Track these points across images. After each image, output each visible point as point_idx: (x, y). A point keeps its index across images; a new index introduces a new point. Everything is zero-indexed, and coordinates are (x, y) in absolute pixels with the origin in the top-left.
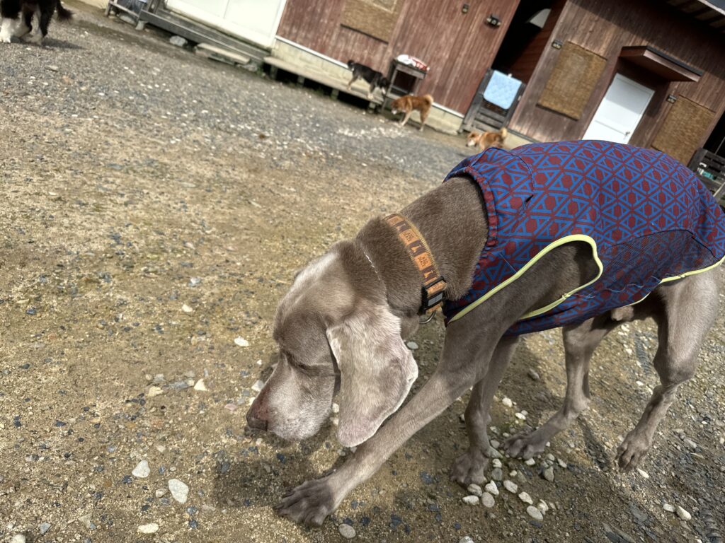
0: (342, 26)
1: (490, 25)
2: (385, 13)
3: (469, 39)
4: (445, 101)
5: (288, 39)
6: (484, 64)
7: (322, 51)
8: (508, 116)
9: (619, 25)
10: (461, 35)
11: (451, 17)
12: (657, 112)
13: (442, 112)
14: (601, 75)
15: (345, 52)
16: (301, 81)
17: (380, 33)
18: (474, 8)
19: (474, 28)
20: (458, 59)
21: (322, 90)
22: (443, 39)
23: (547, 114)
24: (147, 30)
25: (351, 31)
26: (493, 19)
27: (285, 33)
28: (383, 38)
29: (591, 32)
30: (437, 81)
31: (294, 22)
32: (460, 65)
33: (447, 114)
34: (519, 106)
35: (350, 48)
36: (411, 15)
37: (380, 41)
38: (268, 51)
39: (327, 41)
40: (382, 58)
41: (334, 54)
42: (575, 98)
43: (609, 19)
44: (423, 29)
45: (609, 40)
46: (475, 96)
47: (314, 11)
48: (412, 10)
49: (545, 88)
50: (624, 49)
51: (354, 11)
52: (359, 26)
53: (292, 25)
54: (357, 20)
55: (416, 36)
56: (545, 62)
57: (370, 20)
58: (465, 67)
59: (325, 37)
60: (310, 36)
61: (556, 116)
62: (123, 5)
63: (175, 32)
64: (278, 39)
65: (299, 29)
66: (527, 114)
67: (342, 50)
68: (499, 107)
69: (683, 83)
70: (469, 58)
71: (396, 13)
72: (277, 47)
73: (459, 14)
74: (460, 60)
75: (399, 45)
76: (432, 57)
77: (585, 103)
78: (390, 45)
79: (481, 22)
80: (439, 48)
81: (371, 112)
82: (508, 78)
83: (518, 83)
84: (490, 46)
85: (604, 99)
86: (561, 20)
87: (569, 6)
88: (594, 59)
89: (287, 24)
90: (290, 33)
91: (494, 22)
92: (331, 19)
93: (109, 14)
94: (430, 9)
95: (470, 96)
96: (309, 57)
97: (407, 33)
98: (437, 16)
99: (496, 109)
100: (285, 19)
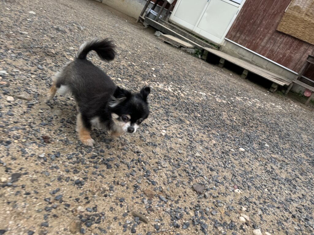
5: (233, 40)
15: (272, 50)
16: (222, 62)
17: (308, 37)
24: (148, 28)
27: (231, 36)
28: (310, 41)
31: (239, 29)
35: (276, 48)
38: (218, 47)
39: (260, 42)
41: (263, 52)
47: (255, 22)
53: (238, 31)
57: (301, 27)
59: (258, 40)
60: (248, 39)
64: (226, 40)
65: (241, 34)
67: (269, 49)
72: (224, 45)
89: (234, 31)
92: (266, 28)
100: (234, 27)
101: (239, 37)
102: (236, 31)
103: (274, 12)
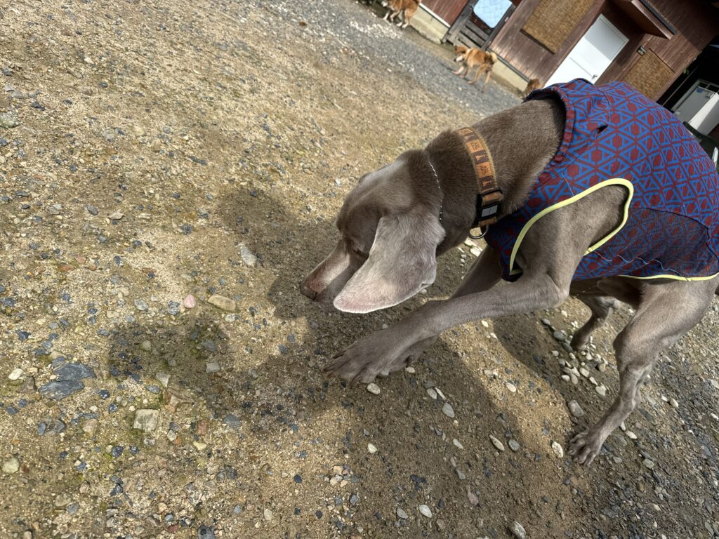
4: (435, 5)
8: (492, 35)
12: (625, 62)
13: (430, 17)
14: (586, 12)
23: (528, 42)
33: (434, 20)
34: (504, 28)
42: (557, 31)
46: (464, 7)
49: (533, 13)
61: (536, 45)
66: (510, 37)
68: (485, 24)
69: (655, 37)
77: (565, 37)
83: (509, 3)
85: (583, 37)
95: (460, 6)
99: (483, 26)
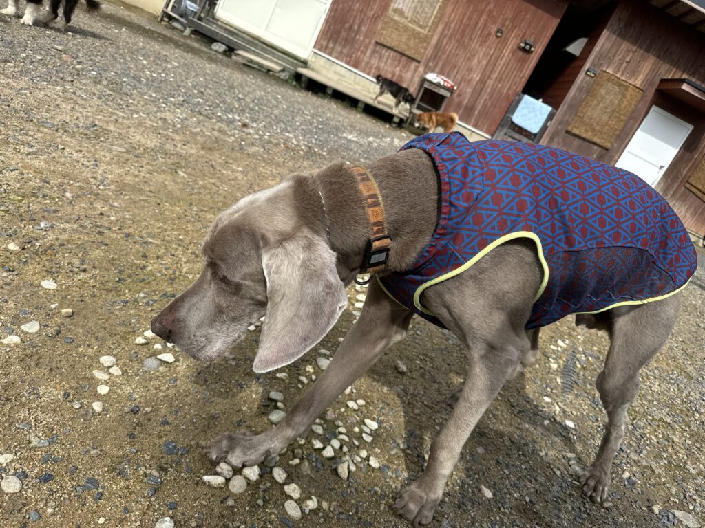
0: (377, 43)
1: (524, 50)
2: (419, 33)
3: (502, 62)
4: (473, 121)
5: (324, 52)
6: (514, 88)
7: (356, 66)
8: (536, 140)
9: (658, 57)
10: (493, 58)
11: (484, 40)
12: (695, 148)
14: (636, 106)
15: (378, 68)
16: (330, 92)
17: (413, 51)
18: (508, 33)
19: (507, 52)
20: (489, 81)
21: (349, 101)
22: (475, 61)
23: (577, 142)
24: (193, 36)
25: (386, 49)
26: (526, 44)
27: (322, 47)
28: (416, 57)
29: (627, 62)
30: (466, 101)
31: (331, 36)
32: (490, 87)
33: (474, 134)
34: (547, 131)
35: (382, 65)
36: (445, 37)
37: (413, 59)
38: (305, 63)
39: (362, 56)
40: (413, 77)
41: (367, 70)
42: (607, 127)
43: (647, 50)
44: (456, 50)
45: (647, 72)
46: (503, 119)
47: (351, 27)
48: (446, 32)
49: (576, 115)
50: (662, 81)
51: (390, 29)
52: (393, 44)
53: (330, 39)
54: (391, 38)
55: (448, 56)
56: (578, 89)
57: (404, 38)
58: (495, 90)
59: (359, 53)
60: (345, 51)
61: (586, 144)
62: (175, 13)
63: (218, 38)
64: (314, 52)
65: (335, 44)
66: (556, 140)
67: (375, 66)
68: (527, 131)
70: (500, 81)
71: (430, 33)
72: (313, 60)
73: (493, 38)
74: (490, 83)
75: (431, 64)
76: (462, 78)
77: (618, 132)
78: (422, 63)
79: (515, 48)
80: (470, 70)
81: (394, 126)
82: (539, 104)
83: (549, 109)
84: (522, 71)
85: (639, 130)
86: (597, 48)
87: (606, 36)
88: (630, 90)
89: (325, 39)
90: (327, 47)
91: (528, 47)
92: (366, 36)
93: (162, 20)
94: (464, 31)
95: (499, 118)
96: (343, 71)
97: (439, 54)
98: (470, 39)
99: (524, 133)
100: (323, 34)
101: (333, 48)
102: (327, 40)
103: (374, 15)
